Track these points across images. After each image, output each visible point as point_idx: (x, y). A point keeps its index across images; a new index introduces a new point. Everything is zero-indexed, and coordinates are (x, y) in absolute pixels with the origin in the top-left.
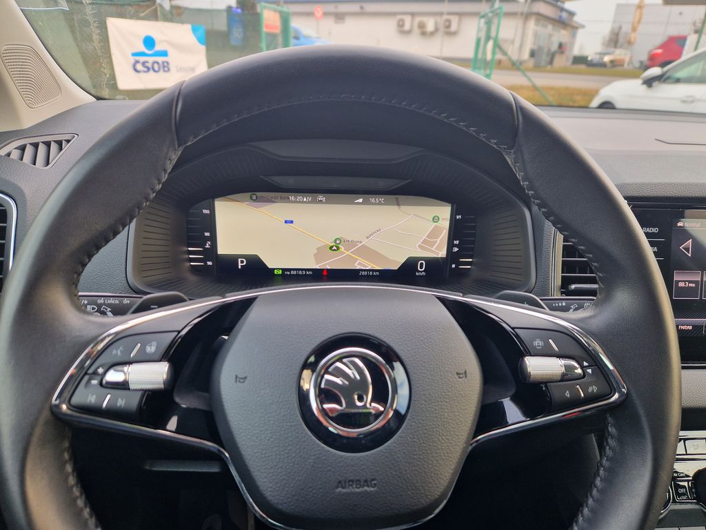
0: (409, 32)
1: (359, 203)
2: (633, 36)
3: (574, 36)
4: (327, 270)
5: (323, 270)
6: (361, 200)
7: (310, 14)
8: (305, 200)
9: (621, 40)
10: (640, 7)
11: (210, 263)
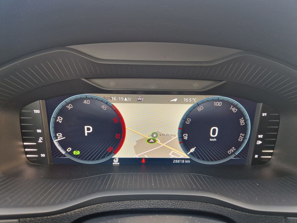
1: (173, 102)
4: (146, 159)
5: (142, 159)
6: (176, 100)
8: (126, 100)
11: (43, 155)
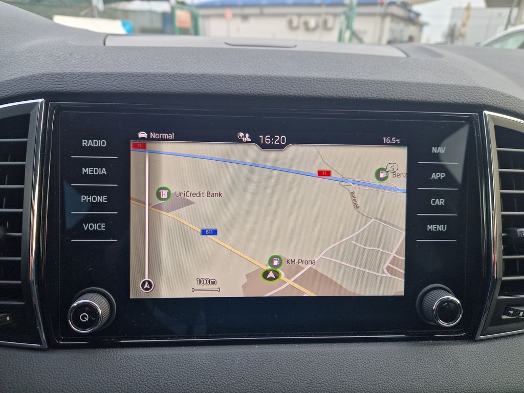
0: (296, 28)
2: (463, 30)
3: (421, 30)
7: (222, 16)
9: (457, 33)
10: (468, 8)
